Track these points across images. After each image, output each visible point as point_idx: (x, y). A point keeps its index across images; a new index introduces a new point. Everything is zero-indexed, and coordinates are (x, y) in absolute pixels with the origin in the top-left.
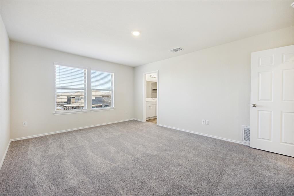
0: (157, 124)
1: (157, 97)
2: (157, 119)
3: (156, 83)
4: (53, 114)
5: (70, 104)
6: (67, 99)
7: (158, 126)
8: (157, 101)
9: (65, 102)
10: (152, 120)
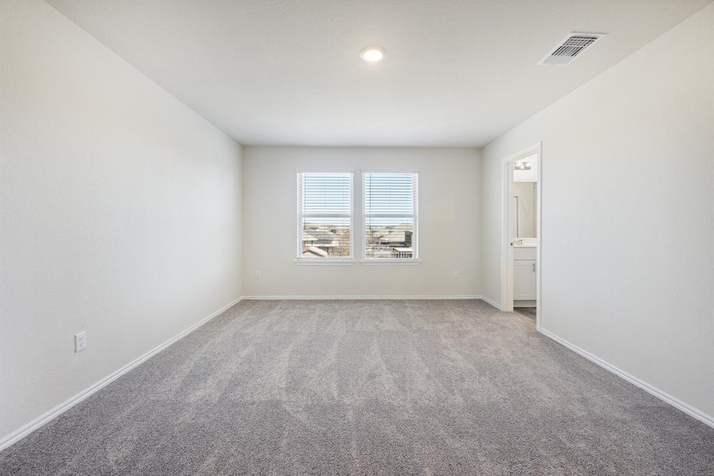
0: (539, 328)
1: (538, 235)
2: (537, 309)
3: (535, 183)
4: (295, 263)
5: (408, 247)
6: (404, 236)
7: (539, 335)
8: (538, 249)
9: (401, 243)
10: (526, 309)
